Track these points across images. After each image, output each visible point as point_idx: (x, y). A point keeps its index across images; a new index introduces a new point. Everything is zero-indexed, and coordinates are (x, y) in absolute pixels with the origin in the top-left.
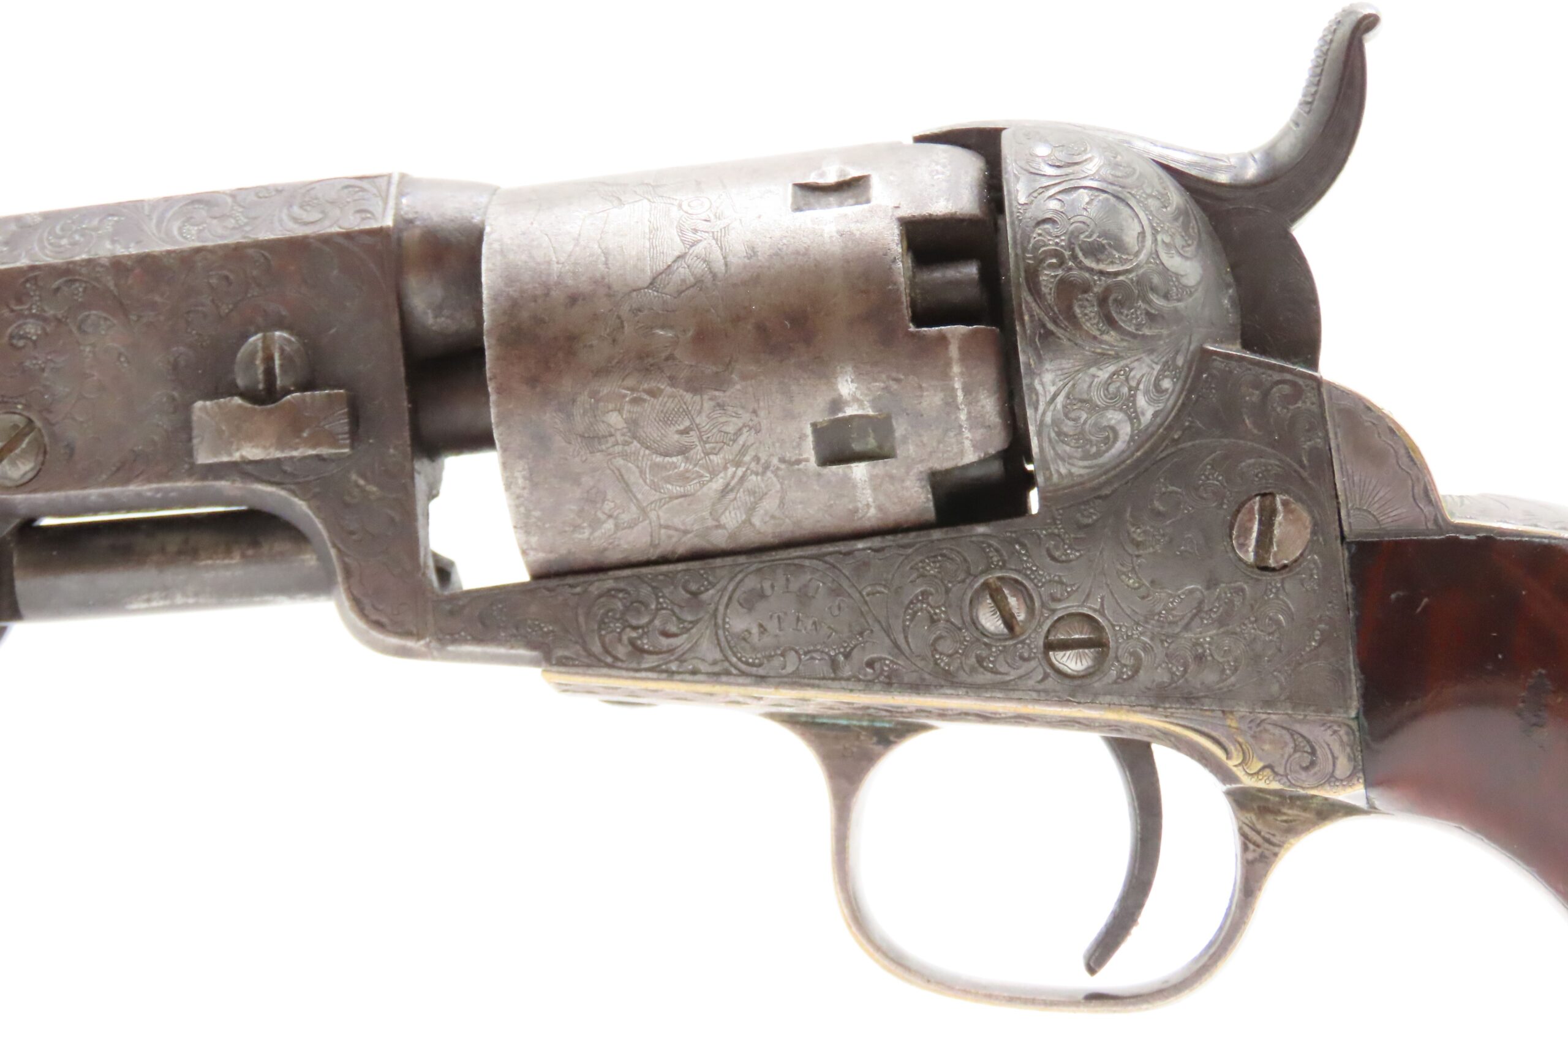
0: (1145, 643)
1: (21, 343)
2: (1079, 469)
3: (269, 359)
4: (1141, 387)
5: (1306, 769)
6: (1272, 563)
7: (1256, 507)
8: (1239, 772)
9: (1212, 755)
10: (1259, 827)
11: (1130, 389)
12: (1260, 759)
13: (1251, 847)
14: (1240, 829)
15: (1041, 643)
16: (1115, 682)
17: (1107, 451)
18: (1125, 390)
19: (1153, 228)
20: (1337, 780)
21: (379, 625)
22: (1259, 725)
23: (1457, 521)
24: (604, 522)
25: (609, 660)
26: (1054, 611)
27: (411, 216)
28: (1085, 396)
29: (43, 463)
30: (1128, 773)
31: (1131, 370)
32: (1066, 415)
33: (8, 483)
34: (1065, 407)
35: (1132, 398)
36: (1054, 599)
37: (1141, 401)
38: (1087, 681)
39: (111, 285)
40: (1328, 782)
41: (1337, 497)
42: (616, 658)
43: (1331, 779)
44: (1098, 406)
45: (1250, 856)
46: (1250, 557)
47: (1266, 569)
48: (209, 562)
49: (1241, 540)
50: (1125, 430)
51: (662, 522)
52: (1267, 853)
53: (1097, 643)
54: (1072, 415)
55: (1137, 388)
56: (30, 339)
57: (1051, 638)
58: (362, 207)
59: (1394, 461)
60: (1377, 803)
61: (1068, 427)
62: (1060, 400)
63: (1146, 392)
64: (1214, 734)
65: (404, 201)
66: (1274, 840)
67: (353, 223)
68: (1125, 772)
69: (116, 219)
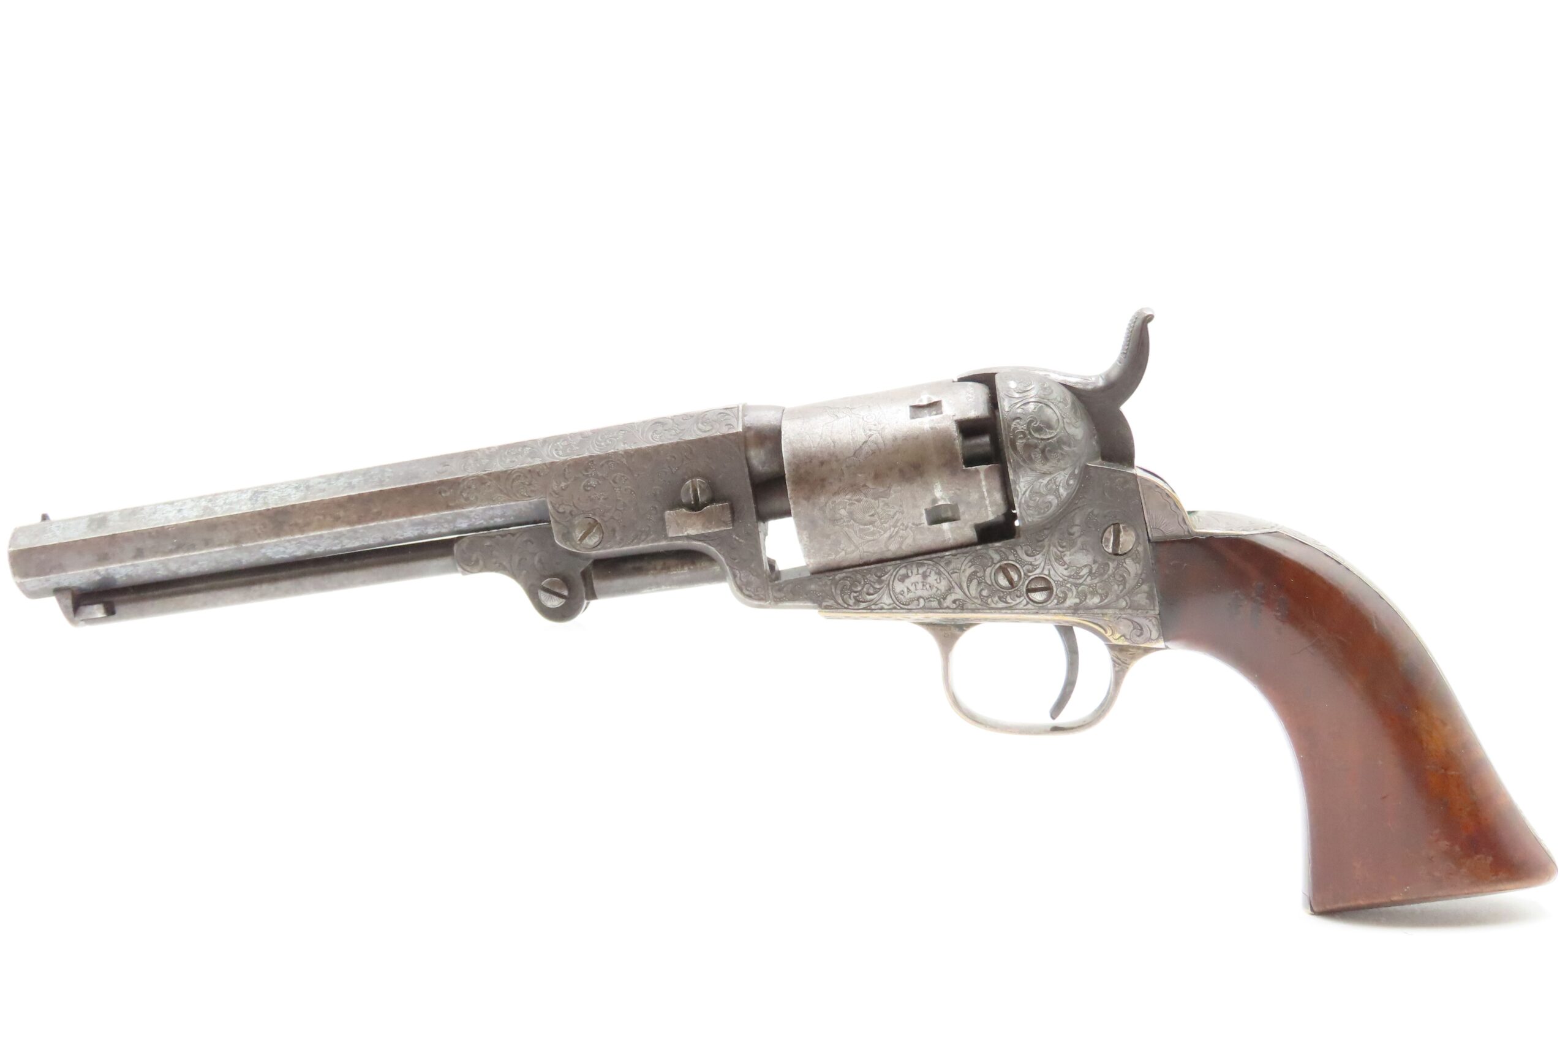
0: (1068, 587)
1: (589, 488)
2: (1037, 518)
3: (695, 491)
4: (1061, 484)
5: (1139, 636)
6: (1120, 552)
7: (1112, 530)
8: (1111, 638)
9: (1099, 632)
10: (1120, 659)
11: (1056, 486)
12: (1119, 633)
13: (1117, 665)
14: (1112, 660)
15: (1025, 590)
16: (1057, 604)
17: (1048, 511)
18: (1054, 487)
19: (1062, 417)
20: (1152, 640)
21: (749, 597)
22: (1118, 619)
23: (1198, 531)
24: (841, 552)
25: (846, 606)
26: (1030, 576)
27: (749, 425)
28: (1038, 491)
29: (603, 538)
31: (1057, 478)
32: (1031, 499)
33: (588, 547)
34: (1029, 496)
35: (1058, 490)
36: (1029, 571)
37: (1061, 490)
38: (1045, 604)
39: (625, 462)
40: (1149, 641)
41: (1146, 523)
42: (849, 605)
43: (1150, 639)
44: (1043, 494)
45: (1117, 669)
46: (1110, 550)
47: (1117, 554)
48: (675, 572)
49: (1106, 544)
50: (1055, 502)
51: (865, 550)
52: (1124, 667)
53: (1048, 588)
54: (1033, 499)
55: (1059, 486)
56: (593, 486)
57: (1029, 587)
58: (729, 423)
59: (1169, 508)
60: (1170, 646)
61: (1031, 503)
62: (1027, 493)
63: (1063, 487)
64: (1099, 623)
65: (745, 418)
66: (1126, 663)
67: (725, 430)
68: (1063, 639)
69: (623, 432)
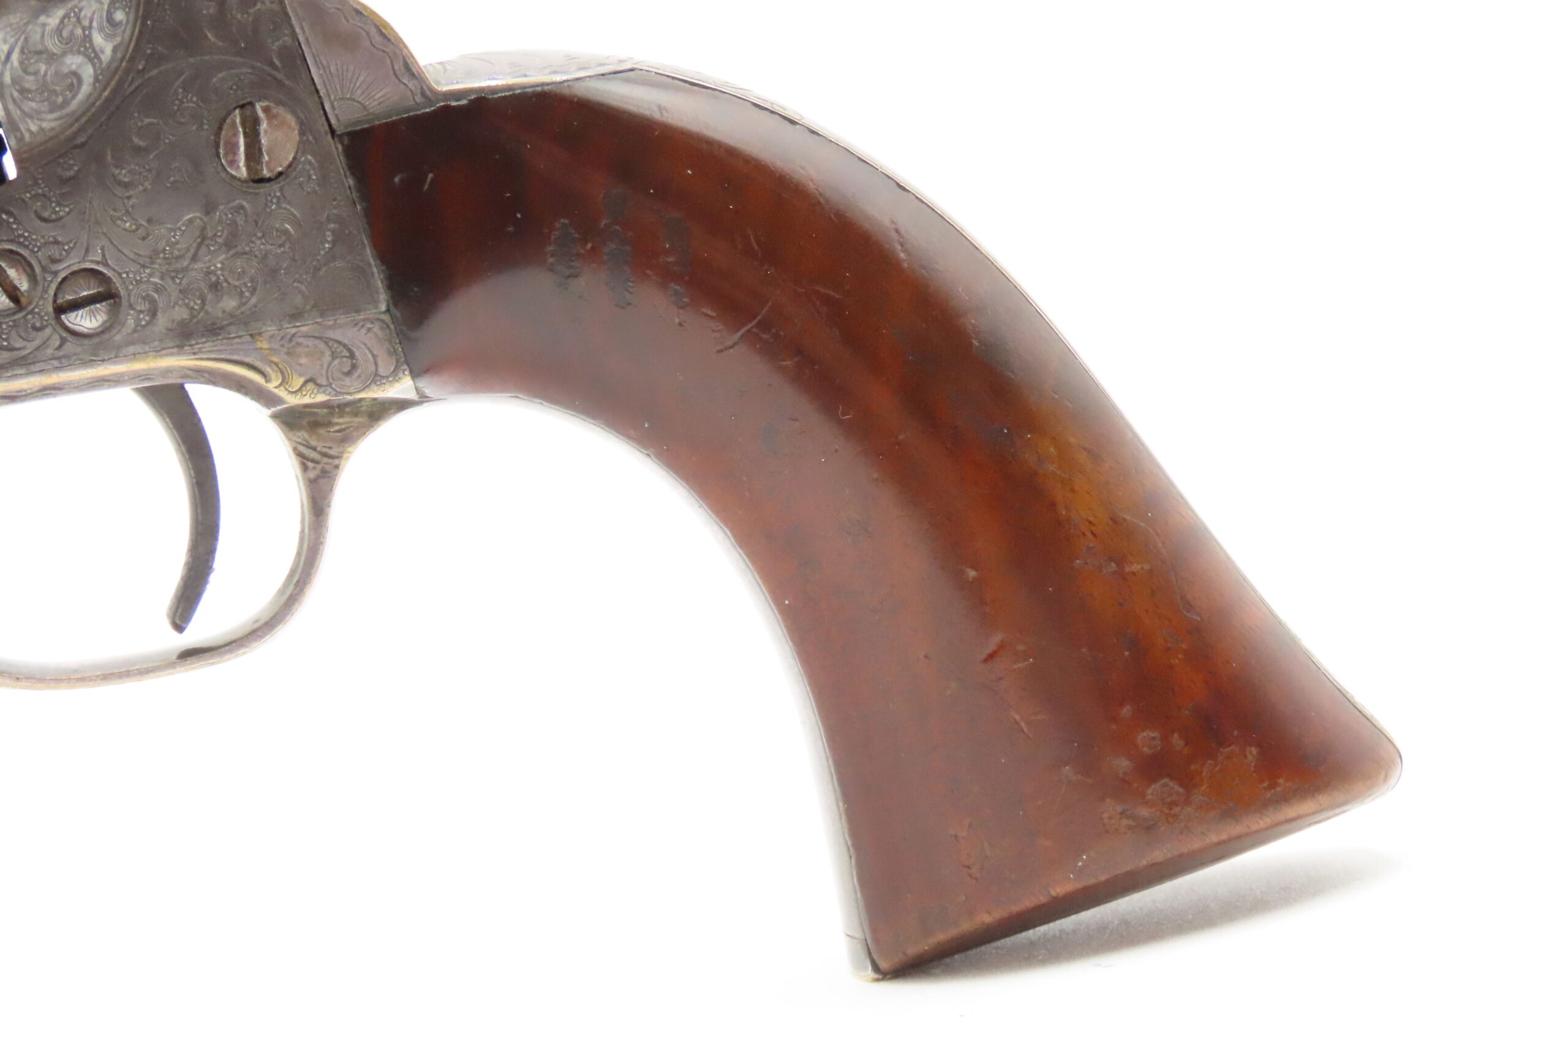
0: (155, 284)
2: (50, 122)
4: (95, 24)
5: (348, 374)
6: (266, 173)
7: (238, 120)
8: (281, 393)
9: (251, 382)
10: (314, 443)
11: (84, 29)
12: (300, 375)
13: (310, 465)
14: (295, 449)
15: (51, 309)
16: (135, 331)
17: (74, 97)
18: (79, 31)
20: (383, 377)
22: (291, 340)
23: (445, 89)
26: (56, 273)
28: (40, 47)
30: (168, 420)
31: (81, 10)
32: (25, 71)
34: (21, 63)
35: (88, 38)
36: (54, 261)
37: (98, 39)
38: (106, 336)
40: (374, 381)
41: (317, 91)
43: (376, 379)
44: (54, 54)
45: (312, 475)
46: (243, 172)
47: (262, 180)
49: (230, 158)
50: (88, 73)
52: (328, 468)
53: (108, 296)
54: (31, 69)
55: (90, 27)
57: (60, 301)
59: (368, 43)
60: (428, 392)
61: (30, 82)
62: (15, 57)
63: (101, 29)
64: (247, 360)
66: (331, 452)
68: (164, 419)
